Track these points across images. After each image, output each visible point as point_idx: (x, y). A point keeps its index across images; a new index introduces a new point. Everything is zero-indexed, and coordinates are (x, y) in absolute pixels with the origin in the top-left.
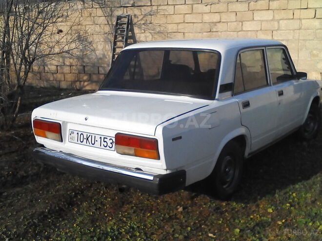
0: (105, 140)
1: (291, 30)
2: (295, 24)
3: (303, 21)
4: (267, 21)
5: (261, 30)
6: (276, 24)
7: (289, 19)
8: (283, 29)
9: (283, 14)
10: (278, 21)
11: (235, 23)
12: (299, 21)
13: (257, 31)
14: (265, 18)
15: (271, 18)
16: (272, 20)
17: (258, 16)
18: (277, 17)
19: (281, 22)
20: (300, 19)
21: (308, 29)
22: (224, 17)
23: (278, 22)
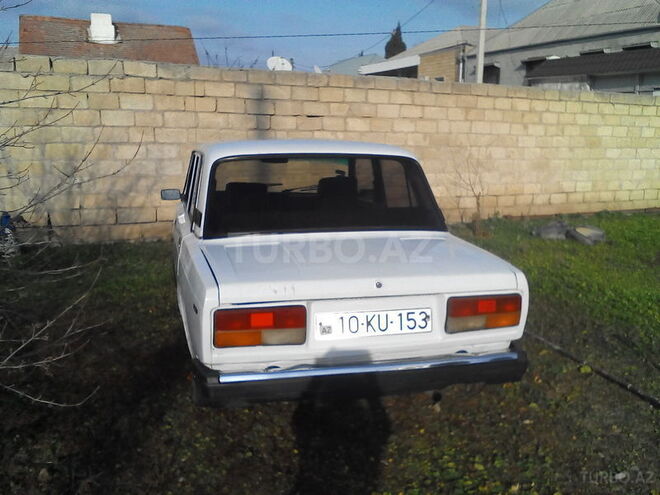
0: (411, 316)
1: (182, 128)
2: (189, 119)
3: (200, 115)
4: (144, 111)
5: (135, 125)
6: (159, 117)
7: (179, 111)
8: (173, 125)
9: (168, 103)
10: (163, 112)
11: (86, 112)
12: (193, 114)
13: (129, 127)
14: (140, 107)
15: (150, 107)
16: (151, 111)
17: (128, 102)
18: (160, 107)
19: (167, 114)
20: (196, 112)
21: (209, 128)
22: (65, 101)
23: (163, 115)
